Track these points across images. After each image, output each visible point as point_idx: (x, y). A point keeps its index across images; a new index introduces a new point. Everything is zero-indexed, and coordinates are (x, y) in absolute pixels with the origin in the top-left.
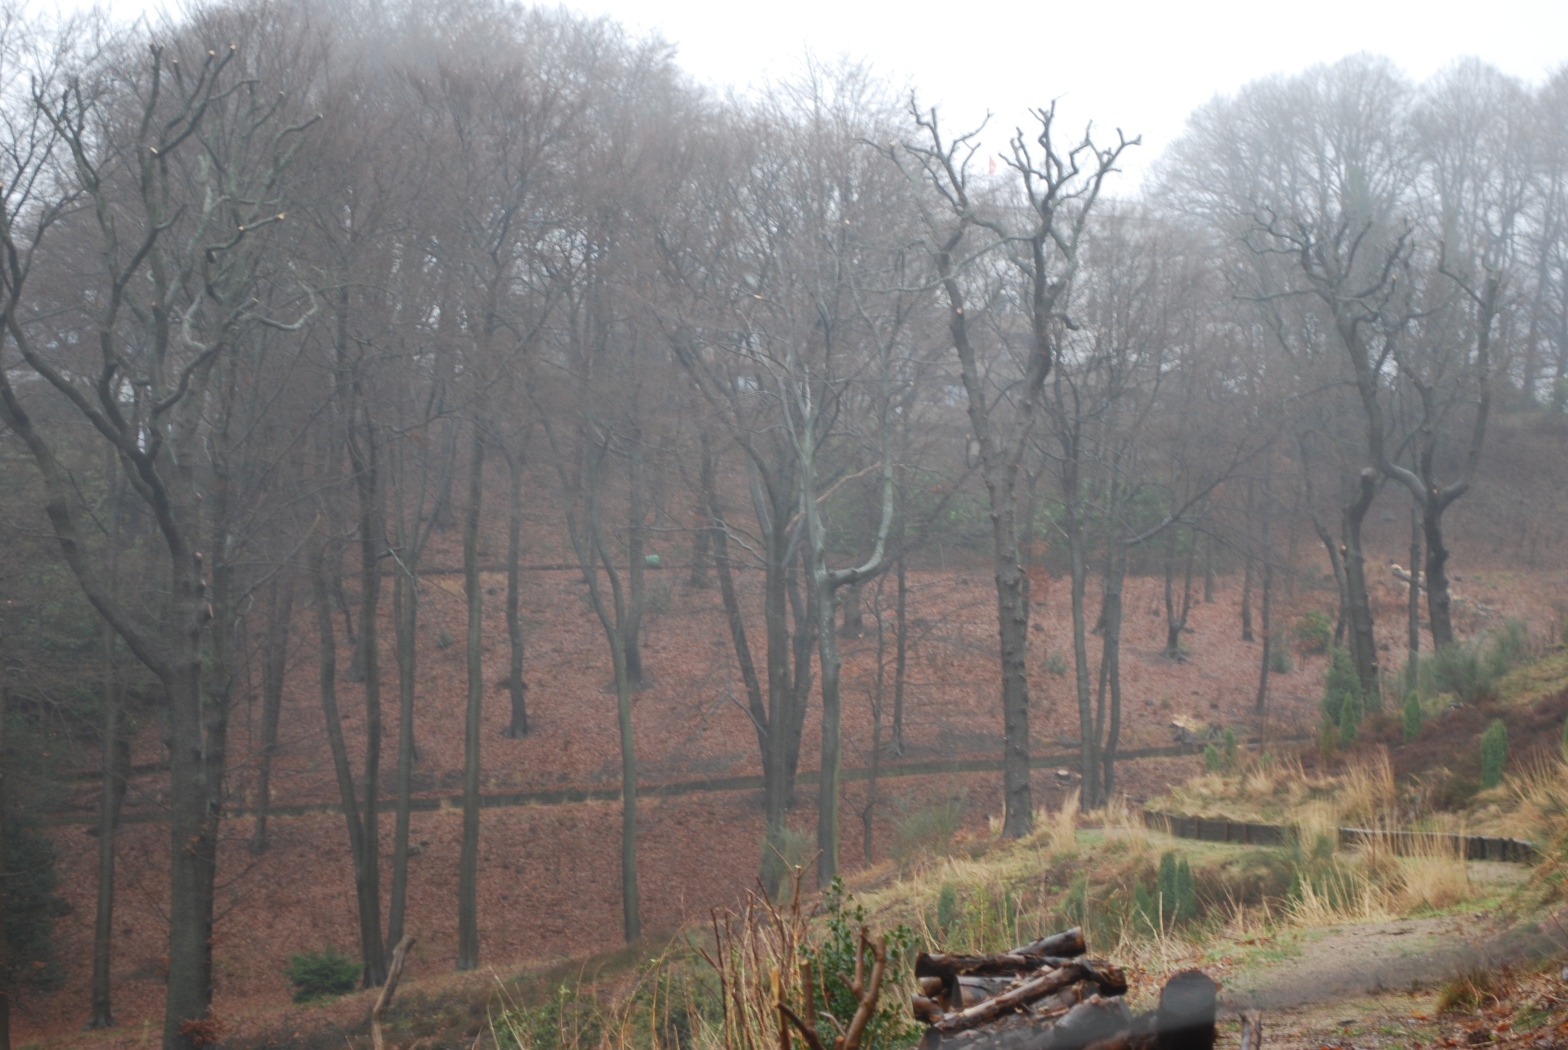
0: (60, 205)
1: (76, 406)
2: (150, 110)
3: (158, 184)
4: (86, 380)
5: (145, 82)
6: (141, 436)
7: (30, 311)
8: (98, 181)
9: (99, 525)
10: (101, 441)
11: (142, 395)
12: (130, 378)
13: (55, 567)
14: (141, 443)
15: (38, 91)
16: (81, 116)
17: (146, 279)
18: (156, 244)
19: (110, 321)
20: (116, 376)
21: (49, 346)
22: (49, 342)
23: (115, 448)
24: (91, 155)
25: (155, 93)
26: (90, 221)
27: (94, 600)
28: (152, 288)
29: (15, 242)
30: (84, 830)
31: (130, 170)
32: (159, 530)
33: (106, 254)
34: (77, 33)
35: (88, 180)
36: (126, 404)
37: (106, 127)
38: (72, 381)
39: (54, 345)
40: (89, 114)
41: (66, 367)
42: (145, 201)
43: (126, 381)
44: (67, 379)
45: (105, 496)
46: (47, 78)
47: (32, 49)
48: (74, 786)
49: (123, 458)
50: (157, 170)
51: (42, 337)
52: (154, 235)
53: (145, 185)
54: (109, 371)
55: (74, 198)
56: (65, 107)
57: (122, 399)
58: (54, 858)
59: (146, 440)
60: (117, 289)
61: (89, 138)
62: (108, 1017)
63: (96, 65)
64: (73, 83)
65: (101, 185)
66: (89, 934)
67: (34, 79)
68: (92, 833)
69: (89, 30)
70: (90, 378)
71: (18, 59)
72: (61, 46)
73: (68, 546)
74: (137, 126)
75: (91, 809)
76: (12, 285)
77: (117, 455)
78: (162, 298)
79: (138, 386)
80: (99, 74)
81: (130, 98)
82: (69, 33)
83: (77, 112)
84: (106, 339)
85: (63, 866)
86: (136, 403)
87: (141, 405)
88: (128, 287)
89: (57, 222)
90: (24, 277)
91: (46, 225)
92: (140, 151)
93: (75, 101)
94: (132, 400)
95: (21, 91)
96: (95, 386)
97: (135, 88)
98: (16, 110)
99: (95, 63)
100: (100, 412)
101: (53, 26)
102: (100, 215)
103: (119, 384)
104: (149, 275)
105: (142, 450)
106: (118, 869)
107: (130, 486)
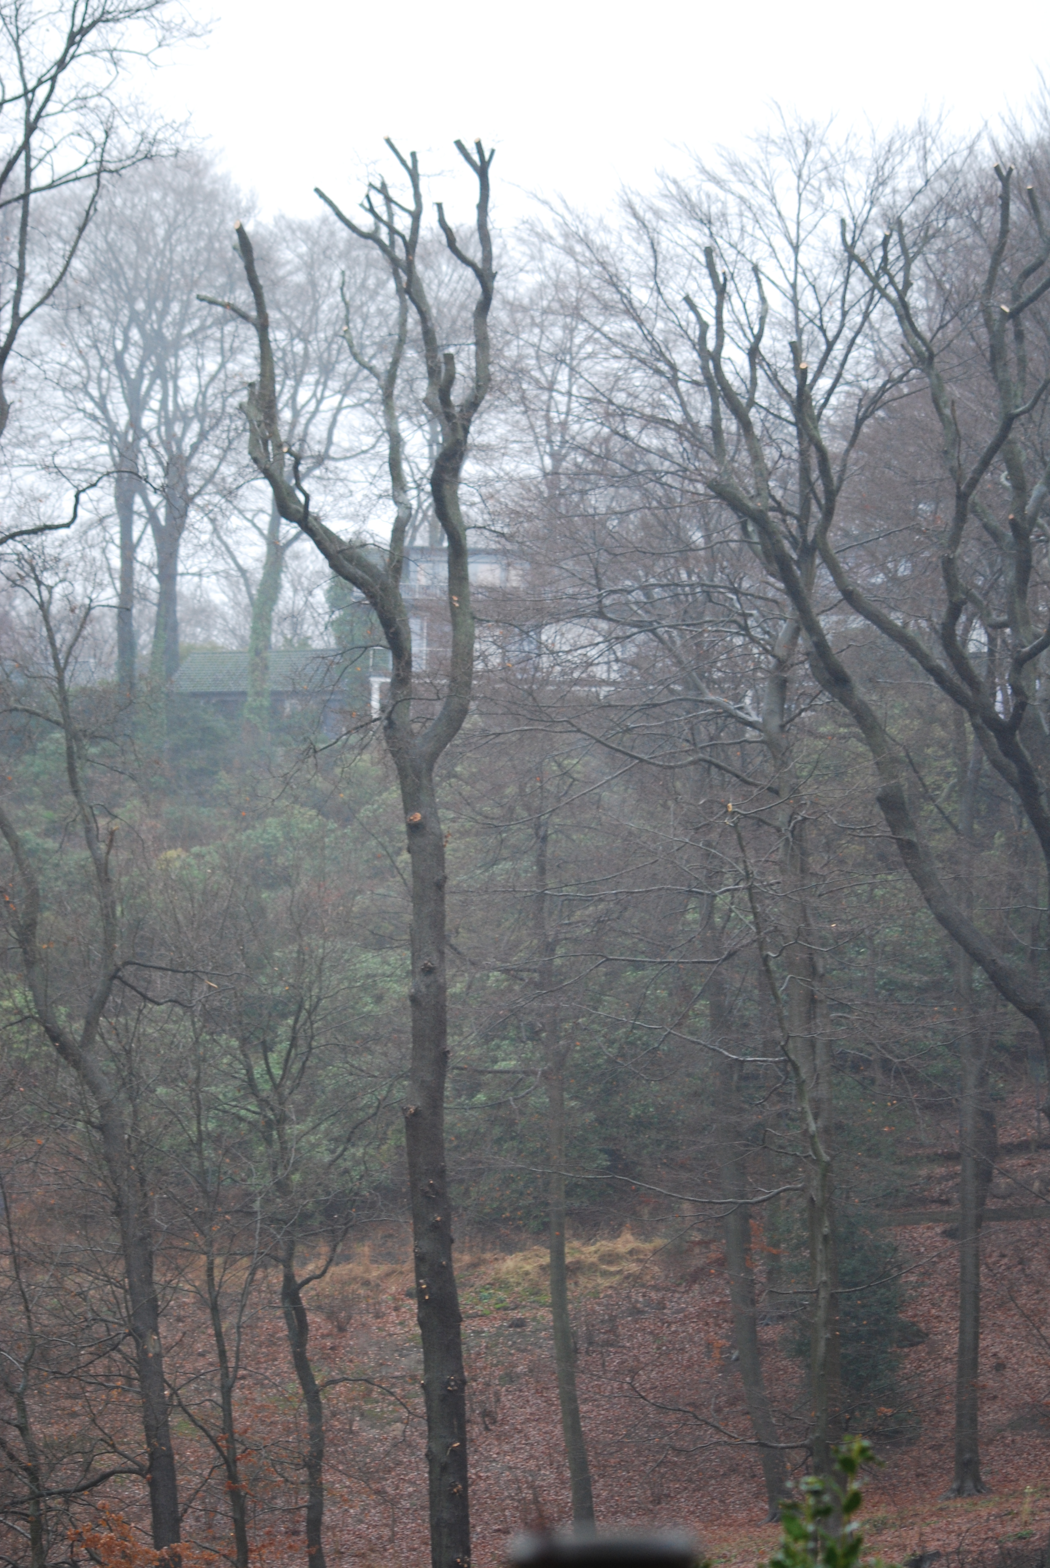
0: (883, 390)
1: (913, 660)
2: (997, 256)
3: (1011, 355)
4: (924, 624)
5: (990, 219)
6: (999, 697)
7: (847, 534)
8: (932, 356)
9: (948, 819)
10: (946, 706)
11: (999, 642)
12: (980, 618)
13: (890, 877)
14: (998, 707)
15: (849, 240)
16: (907, 268)
17: (999, 483)
18: (1011, 436)
19: (955, 541)
20: (963, 618)
21: (873, 581)
22: (873, 574)
23: (966, 715)
24: (921, 323)
25: (1004, 232)
26: (923, 411)
27: (942, 919)
28: (1007, 497)
29: (826, 443)
30: (938, 1230)
31: (973, 338)
32: (1026, 823)
33: (946, 452)
34: (898, 159)
35: (918, 354)
36: (977, 655)
37: (939, 284)
38: (906, 624)
39: (879, 579)
40: (917, 267)
41: (894, 609)
42: (995, 378)
43: (976, 623)
44: (899, 623)
45: (953, 780)
46: (860, 222)
47: (839, 184)
48: (924, 1172)
49: (976, 727)
50: (1010, 337)
51: (864, 570)
52: (1009, 421)
53: (996, 355)
54: (954, 612)
55: (900, 380)
56: (885, 259)
57: (972, 648)
58: (900, 1268)
59: (1005, 702)
60: (962, 497)
61: (916, 299)
62: (977, 1480)
63: (925, 201)
64: (896, 225)
65: (936, 360)
66: (949, 1371)
67: (843, 222)
68: (949, 1234)
69: (913, 152)
70: (929, 619)
71: (822, 198)
72: (877, 179)
73: (908, 848)
74: (979, 280)
75: (947, 1202)
76: (823, 502)
77: (968, 725)
78: (1023, 509)
79: (993, 628)
80: (928, 212)
81: (969, 241)
82: (887, 159)
83: (901, 264)
84: (948, 565)
85: (913, 1278)
86: (991, 652)
87: (997, 655)
88: (975, 496)
89: (880, 413)
90: (839, 489)
91: (865, 417)
92: (986, 310)
93: (899, 248)
94: (985, 649)
95: (826, 242)
96: (936, 632)
97: (977, 227)
98: (821, 265)
99: (921, 198)
100: (944, 666)
101: (866, 152)
102: (936, 401)
103: (967, 629)
104: (1003, 477)
105: (1002, 716)
106: (985, 1283)
107: (987, 766)
